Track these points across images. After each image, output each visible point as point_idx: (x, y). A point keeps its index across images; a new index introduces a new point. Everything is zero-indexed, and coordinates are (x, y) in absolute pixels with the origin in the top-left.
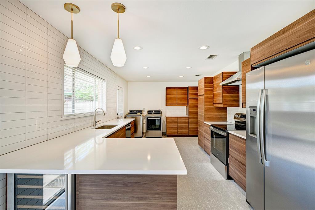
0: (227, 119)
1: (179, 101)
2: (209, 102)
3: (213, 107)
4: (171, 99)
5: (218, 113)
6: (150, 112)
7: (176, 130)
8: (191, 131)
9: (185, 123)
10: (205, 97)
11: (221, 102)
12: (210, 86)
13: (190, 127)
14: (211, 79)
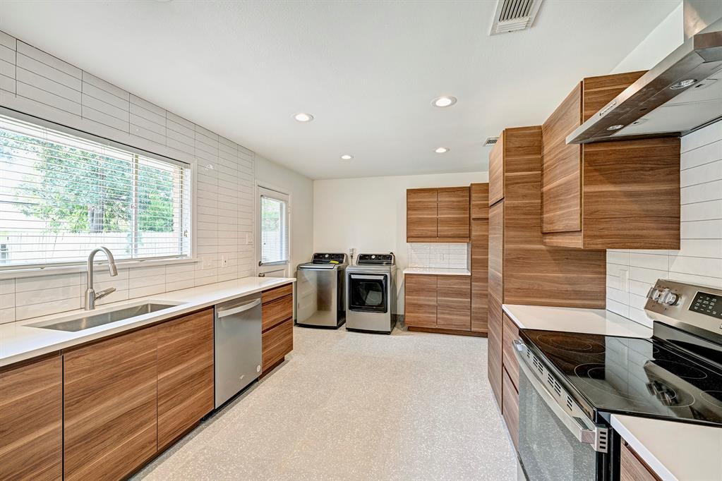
0: (604, 299)
1: (444, 230)
2: (525, 228)
3: (543, 247)
4: (420, 222)
5: (561, 272)
6: (364, 259)
7: (433, 313)
8: (477, 319)
9: (460, 294)
10: (506, 209)
11: (575, 222)
12: (530, 162)
13: (475, 308)
14: (532, 135)
